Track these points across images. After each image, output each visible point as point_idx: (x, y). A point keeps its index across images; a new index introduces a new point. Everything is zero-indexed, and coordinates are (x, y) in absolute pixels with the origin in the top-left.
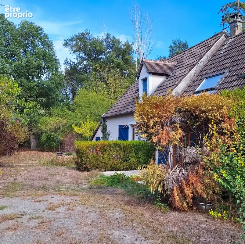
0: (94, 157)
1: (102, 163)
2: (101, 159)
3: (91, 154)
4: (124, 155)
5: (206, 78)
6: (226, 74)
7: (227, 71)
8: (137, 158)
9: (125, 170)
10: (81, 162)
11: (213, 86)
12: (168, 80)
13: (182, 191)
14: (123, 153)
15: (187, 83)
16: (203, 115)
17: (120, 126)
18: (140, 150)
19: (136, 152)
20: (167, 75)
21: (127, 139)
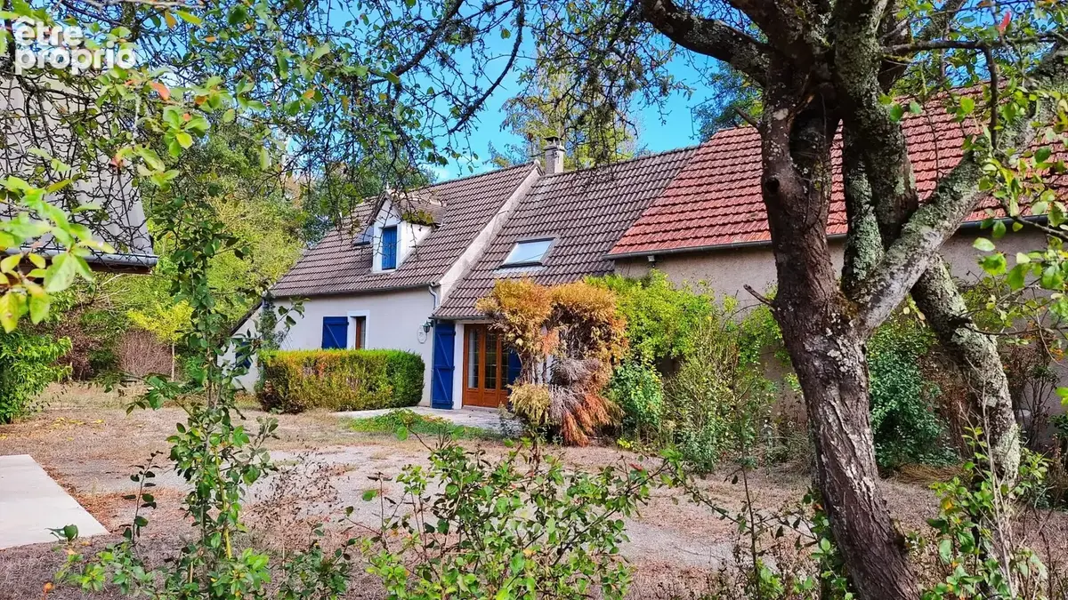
0: (310, 383)
1: (327, 395)
2: (326, 387)
3: (305, 376)
4: (367, 380)
5: (520, 242)
6: (557, 242)
7: (557, 235)
8: (391, 384)
9: (368, 409)
10: (285, 394)
11: (538, 259)
12: (435, 235)
13: (578, 418)
14: (367, 374)
15: (482, 246)
16: (587, 314)
17: (325, 319)
18: (397, 368)
19: (390, 373)
20: (435, 226)
21: (344, 345)
